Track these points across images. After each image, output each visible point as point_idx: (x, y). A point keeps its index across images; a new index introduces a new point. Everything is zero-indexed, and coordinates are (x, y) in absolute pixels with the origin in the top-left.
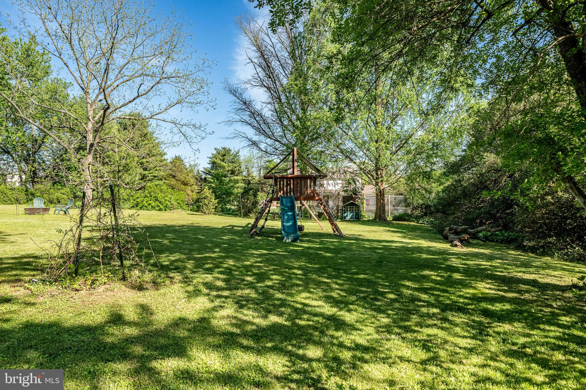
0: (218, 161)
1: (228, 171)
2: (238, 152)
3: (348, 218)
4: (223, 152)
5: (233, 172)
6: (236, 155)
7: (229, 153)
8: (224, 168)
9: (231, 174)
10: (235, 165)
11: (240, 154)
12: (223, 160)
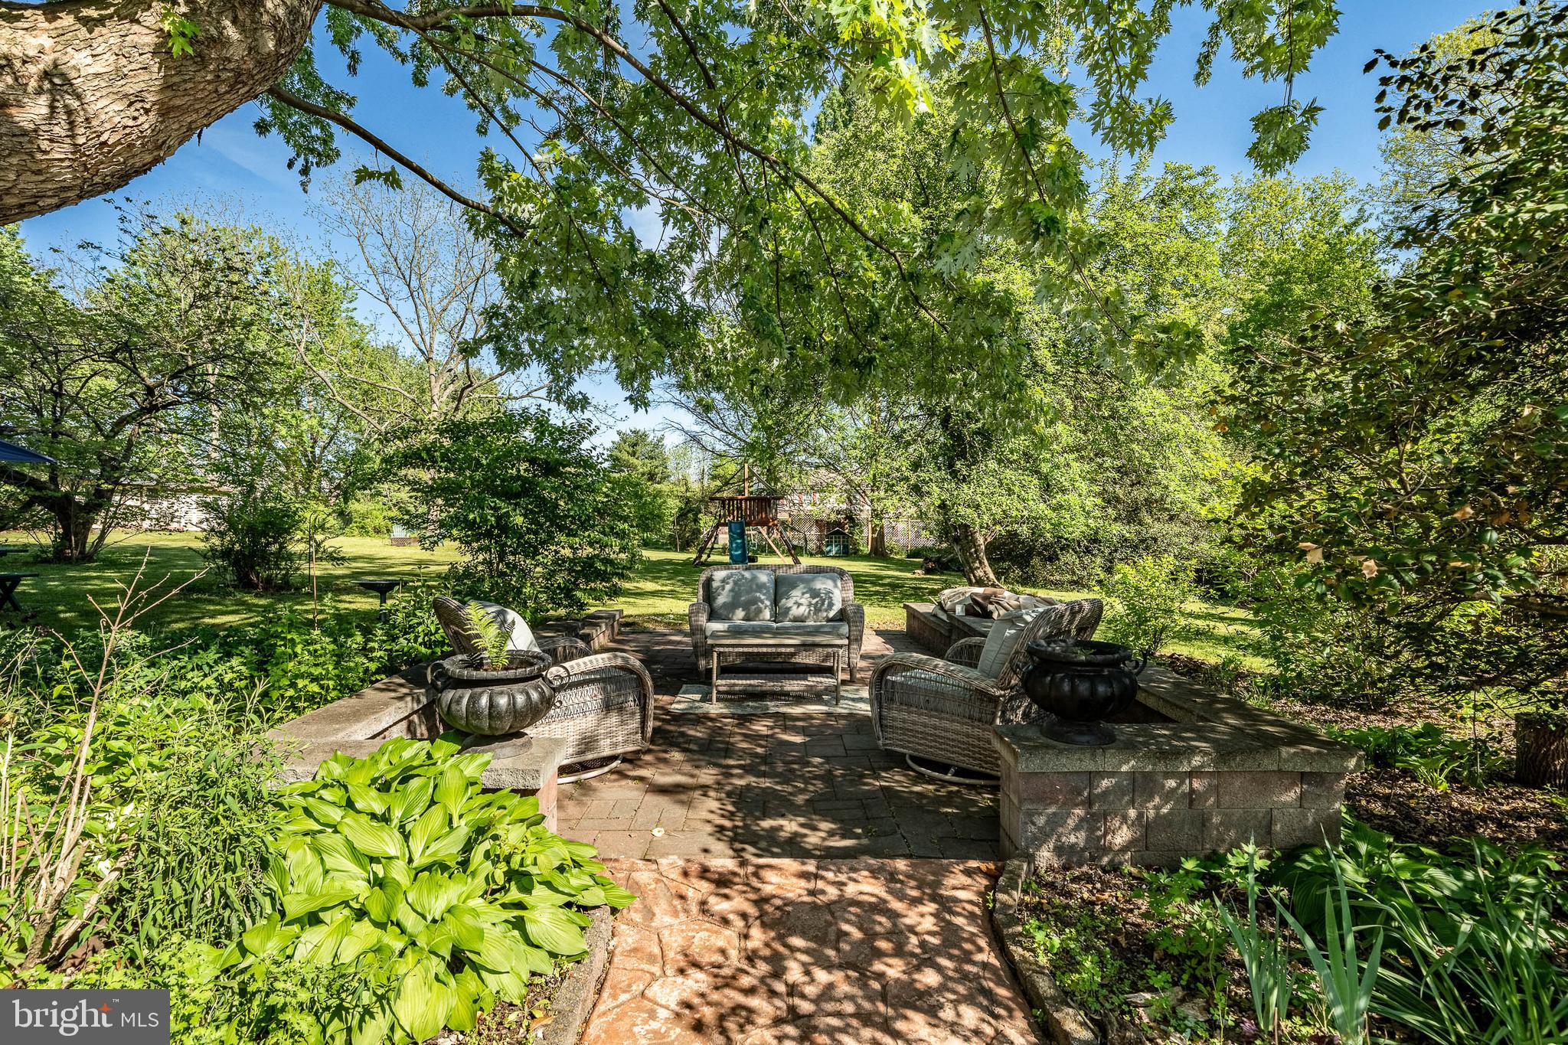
0: (625, 456)
1: (643, 474)
2: (662, 438)
3: (833, 553)
4: (633, 438)
5: (651, 477)
6: (658, 444)
7: (644, 440)
8: (635, 468)
9: (649, 479)
10: (656, 463)
11: (665, 442)
12: (633, 454)
